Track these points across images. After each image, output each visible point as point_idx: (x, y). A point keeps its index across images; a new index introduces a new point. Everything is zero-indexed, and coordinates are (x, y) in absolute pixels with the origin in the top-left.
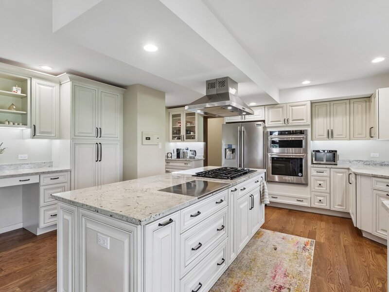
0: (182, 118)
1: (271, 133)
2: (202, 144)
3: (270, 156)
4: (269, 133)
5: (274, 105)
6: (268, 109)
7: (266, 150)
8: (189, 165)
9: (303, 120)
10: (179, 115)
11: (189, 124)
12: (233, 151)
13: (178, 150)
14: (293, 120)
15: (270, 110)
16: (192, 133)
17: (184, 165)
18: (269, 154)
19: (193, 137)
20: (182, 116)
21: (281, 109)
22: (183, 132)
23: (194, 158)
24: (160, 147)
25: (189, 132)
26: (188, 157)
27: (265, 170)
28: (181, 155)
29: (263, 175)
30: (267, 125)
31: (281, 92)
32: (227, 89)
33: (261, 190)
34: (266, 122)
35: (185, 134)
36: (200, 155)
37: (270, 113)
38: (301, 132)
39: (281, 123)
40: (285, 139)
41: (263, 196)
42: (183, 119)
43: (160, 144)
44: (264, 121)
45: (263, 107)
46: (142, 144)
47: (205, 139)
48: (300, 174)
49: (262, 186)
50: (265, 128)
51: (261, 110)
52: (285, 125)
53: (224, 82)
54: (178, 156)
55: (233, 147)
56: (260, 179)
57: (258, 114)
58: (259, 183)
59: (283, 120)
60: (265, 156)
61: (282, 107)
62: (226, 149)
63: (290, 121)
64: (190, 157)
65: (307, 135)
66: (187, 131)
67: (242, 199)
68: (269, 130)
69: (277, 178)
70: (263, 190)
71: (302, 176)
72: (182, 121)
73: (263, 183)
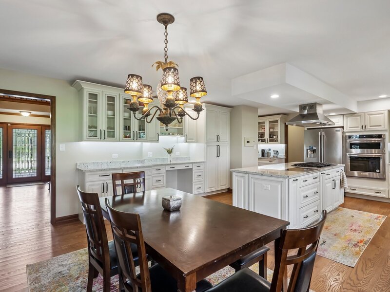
0: (266, 124)
1: (350, 137)
2: (283, 146)
3: (348, 156)
4: (348, 137)
5: (353, 114)
6: (347, 117)
7: (345, 151)
8: (273, 162)
9: (381, 126)
10: (263, 123)
11: (272, 129)
12: (314, 151)
13: (263, 151)
14: (371, 126)
15: (349, 118)
16: (275, 137)
17: (268, 162)
18: (348, 154)
19: (276, 141)
20: (266, 123)
21: (359, 117)
22: (267, 136)
23: (277, 157)
24: (255, 148)
25: (272, 136)
26: (272, 156)
27: (344, 165)
28: (265, 155)
29: (343, 168)
30: (345, 130)
31: (359, 103)
32: (316, 110)
33: (341, 178)
34: (344, 127)
35: (268, 137)
36: (282, 155)
37: (349, 121)
38: (380, 136)
39: (360, 129)
40: (365, 142)
41: (343, 182)
42: (267, 126)
43: (255, 146)
44: (343, 127)
45: (342, 116)
46: (245, 146)
47: (286, 142)
48: (378, 171)
49: (341, 176)
50: (343, 133)
51: (340, 119)
52: (363, 130)
53: (313, 106)
54: (263, 155)
55: (314, 148)
56: (340, 171)
57: (337, 121)
58: (339, 173)
59: (361, 126)
60: (344, 155)
61: (360, 116)
62: (307, 150)
63: (368, 127)
64: (274, 156)
65: (384, 138)
66: (270, 135)
67: (327, 180)
68: (347, 134)
69: (356, 173)
70: (343, 178)
71: (380, 172)
72: (266, 127)
73: (343, 174)
